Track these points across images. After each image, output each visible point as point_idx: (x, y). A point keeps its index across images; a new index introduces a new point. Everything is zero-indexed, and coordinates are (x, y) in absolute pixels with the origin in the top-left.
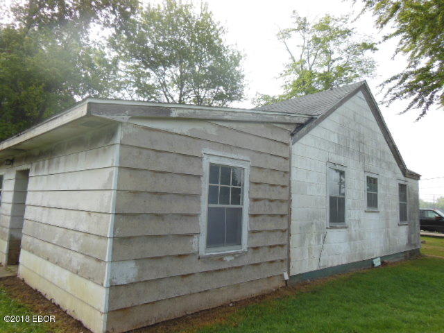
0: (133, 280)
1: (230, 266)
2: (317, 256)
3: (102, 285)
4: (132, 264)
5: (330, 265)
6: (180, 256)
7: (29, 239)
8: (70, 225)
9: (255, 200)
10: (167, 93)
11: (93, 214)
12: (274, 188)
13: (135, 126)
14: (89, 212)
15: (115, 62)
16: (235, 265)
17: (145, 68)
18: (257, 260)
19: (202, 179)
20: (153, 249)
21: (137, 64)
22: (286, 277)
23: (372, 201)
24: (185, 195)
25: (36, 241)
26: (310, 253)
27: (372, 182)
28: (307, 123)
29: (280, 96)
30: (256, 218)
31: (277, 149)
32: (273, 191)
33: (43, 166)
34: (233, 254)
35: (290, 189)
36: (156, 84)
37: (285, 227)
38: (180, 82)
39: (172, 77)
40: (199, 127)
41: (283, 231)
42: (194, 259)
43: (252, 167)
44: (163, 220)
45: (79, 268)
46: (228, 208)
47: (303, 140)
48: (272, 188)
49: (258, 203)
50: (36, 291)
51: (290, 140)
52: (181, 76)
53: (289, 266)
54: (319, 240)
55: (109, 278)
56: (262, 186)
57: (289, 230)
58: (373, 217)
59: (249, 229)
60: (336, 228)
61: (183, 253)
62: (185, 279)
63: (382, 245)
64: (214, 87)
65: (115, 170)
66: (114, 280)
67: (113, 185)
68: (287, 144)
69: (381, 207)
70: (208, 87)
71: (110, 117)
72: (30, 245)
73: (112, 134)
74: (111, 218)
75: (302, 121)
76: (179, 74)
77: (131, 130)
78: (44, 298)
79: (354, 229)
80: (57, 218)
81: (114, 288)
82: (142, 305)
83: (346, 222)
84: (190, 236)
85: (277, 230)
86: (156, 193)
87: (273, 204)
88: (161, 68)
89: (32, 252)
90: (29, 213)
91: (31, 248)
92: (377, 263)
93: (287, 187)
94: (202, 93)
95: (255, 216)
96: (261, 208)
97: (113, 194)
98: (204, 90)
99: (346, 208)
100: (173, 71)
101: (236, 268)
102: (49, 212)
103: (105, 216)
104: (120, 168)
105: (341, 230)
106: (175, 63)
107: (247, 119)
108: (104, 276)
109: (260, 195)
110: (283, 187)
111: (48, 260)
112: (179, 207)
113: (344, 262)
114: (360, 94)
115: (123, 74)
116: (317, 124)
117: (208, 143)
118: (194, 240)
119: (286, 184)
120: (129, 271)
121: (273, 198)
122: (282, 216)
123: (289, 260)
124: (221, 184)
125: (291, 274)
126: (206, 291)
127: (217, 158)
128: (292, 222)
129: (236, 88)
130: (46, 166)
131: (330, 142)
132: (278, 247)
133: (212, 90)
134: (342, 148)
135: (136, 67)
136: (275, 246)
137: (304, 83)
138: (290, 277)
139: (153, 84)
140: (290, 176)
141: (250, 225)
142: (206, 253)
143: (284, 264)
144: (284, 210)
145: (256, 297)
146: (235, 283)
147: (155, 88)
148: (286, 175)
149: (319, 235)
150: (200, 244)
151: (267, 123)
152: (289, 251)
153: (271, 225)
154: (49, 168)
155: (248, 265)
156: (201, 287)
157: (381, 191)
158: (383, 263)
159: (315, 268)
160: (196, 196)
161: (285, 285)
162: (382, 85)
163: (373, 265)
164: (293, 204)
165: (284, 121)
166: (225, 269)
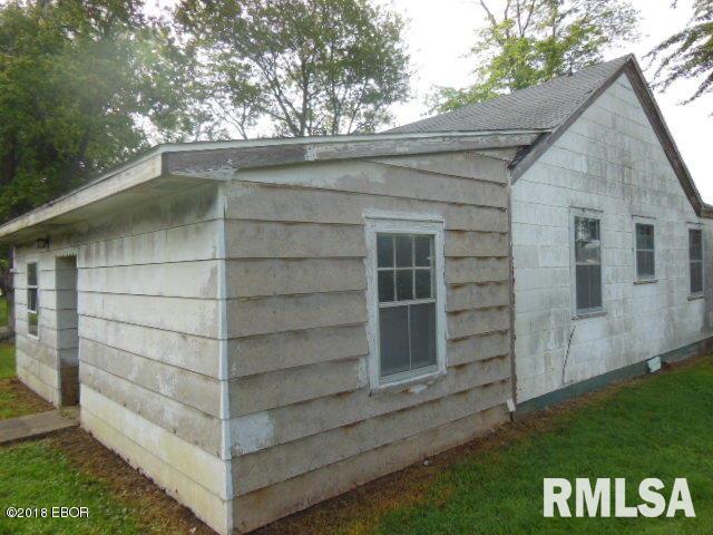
0: (268, 444)
1: (421, 401)
2: (559, 367)
3: (219, 455)
4: (264, 419)
5: (580, 378)
6: (340, 395)
7: (91, 369)
8: (153, 352)
9: (455, 287)
10: (282, 98)
11: (190, 339)
12: (485, 263)
13: (246, 184)
14: (184, 335)
15: (191, 50)
16: (430, 398)
17: (242, 58)
18: (464, 387)
19: (365, 261)
20: (295, 390)
21: (227, 51)
22: (512, 408)
23: (645, 265)
24: (338, 293)
25: (102, 373)
26: (547, 363)
27: (645, 233)
28: (535, 143)
29: (473, 88)
30: (459, 317)
31: (486, 196)
32: (484, 267)
33: (98, 252)
34: (424, 382)
35: (511, 262)
36: (262, 84)
37: (506, 326)
38: (303, 75)
39: (288, 70)
40: (355, 172)
41: (503, 333)
42: (363, 397)
43: (448, 231)
44: (307, 339)
45: (177, 425)
46: (412, 306)
47: (529, 175)
48: (481, 263)
49: (460, 291)
50: (112, 452)
51: (509, 177)
52: (303, 66)
53: (514, 389)
54: (561, 340)
55: (230, 445)
56: (465, 262)
57: (512, 329)
58: (647, 291)
59: (448, 336)
60: (588, 317)
61: (343, 390)
62: (351, 431)
63: (663, 336)
64: (359, 81)
65: (220, 265)
66: (237, 448)
67: (220, 292)
68: (503, 185)
69: (660, 274)
70: (349, 83)
71: (202, 175)
72: (94, 380)
73: (210, 202)
74: (222, 347)
75: (527, 140)
76: (299, 63)
77: (240, 192)
78: (126, 464)
79: (616, 314)
80: (131, 340)
81: (238, 461)
82: (285, 481)
83: (604, 305)
84: (354, 360)
85: (493, 333)
86: (291, 296)
87: (485, 290)
88: (268, 55)
89: (98, 389)
90: (86, 328)
91: (95, 383)
92: (655, 365)
93: (506, 258)
94: (340, 92)
95: (456, 313)
96: (465, 299)
97: (221, 306)
98: (343, 88)
99: (603, 281)
100: (290, 59)
101: (430, 402)
102: (117, 330)
103: (210, 342)
104: (228, 260)
105: (596, 319)
106: (290, 45)
107: (435, 149)
108: (221, 440)
109: (462, 279)
110: (499, 258)
111: (125, 405)
112: (331, 315)
113: (602, 369)
114: (623, 79)
115: (206, 71)
116: (551, 143)
117: (372, 198)
118: (360, 365)
119: (505, 253)
120: (260, 430)
121: (485, 279)
122: (500, 308)
123: (514, 379)
124: (398, 266)
125: (519, 402)
126: (385, 446)
127: (388, 223)
128: (516, 316)
129: (396, 80)
130: (102, 252)
131: (574, 172)
132: (495, 361)
133: (358, 86)
134: (594, 180)
135: (227, 56)
136: (491, 359)
137: (512, 62)
138: (518, 406)
139: (257, 84)
140: (510, 238)
141: (449, 329)
142: (380, 384)
143: (506, 386)
144: (502, 298)
145: (466, 445)
146: (430, 426)
147: (260, 90)
148: (503, 238)
149: (560, 333)
150: (370, 371)
151: (468, 151)
152: (513, 365)
153: (482, 326)
154: (107, 255)
155: (450, 396)
156: (377, 441)
157: (659, 246)
158: (663, 364)
159: (556, 386)
160: (359, 293)
161: (509, 420)
162: (653, 53)
163: (649, 369)
164: (517, 286)
165: (496, 145)
166: (413, 407)
